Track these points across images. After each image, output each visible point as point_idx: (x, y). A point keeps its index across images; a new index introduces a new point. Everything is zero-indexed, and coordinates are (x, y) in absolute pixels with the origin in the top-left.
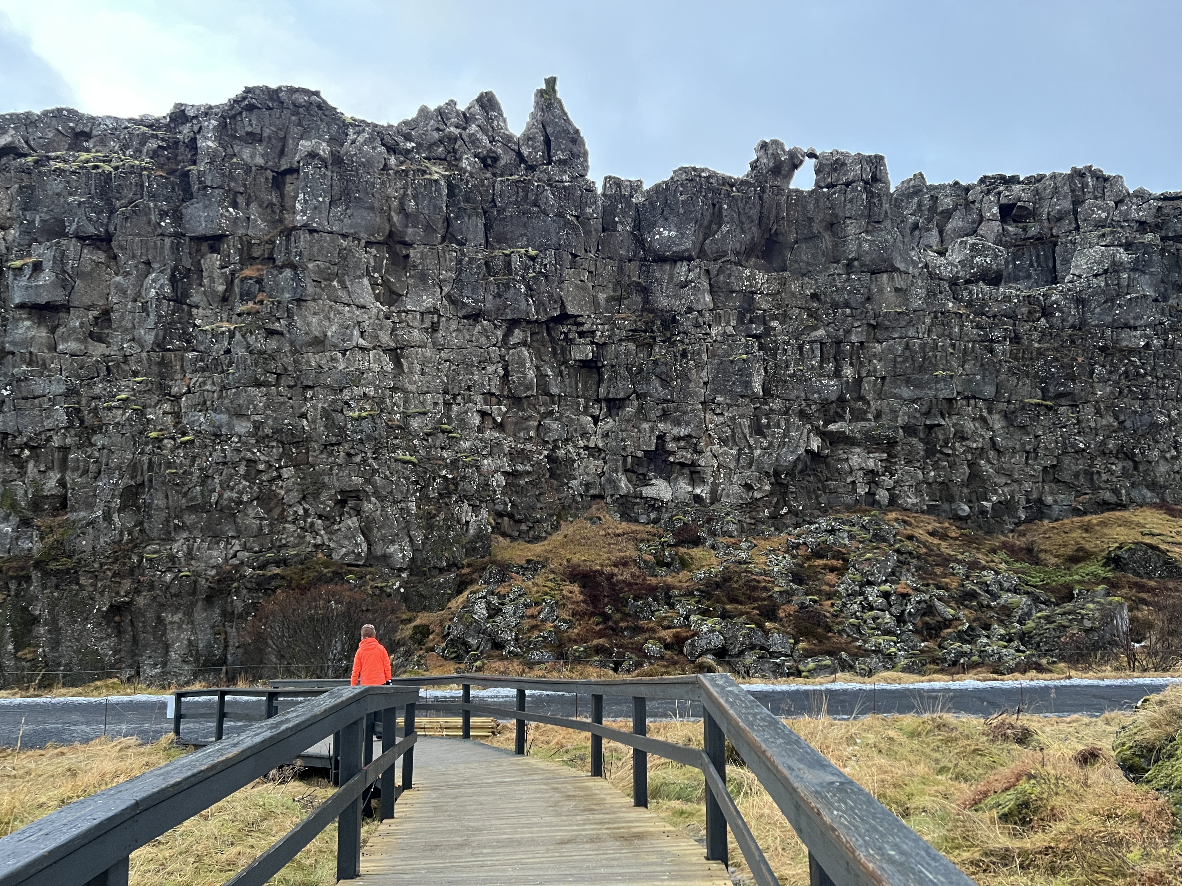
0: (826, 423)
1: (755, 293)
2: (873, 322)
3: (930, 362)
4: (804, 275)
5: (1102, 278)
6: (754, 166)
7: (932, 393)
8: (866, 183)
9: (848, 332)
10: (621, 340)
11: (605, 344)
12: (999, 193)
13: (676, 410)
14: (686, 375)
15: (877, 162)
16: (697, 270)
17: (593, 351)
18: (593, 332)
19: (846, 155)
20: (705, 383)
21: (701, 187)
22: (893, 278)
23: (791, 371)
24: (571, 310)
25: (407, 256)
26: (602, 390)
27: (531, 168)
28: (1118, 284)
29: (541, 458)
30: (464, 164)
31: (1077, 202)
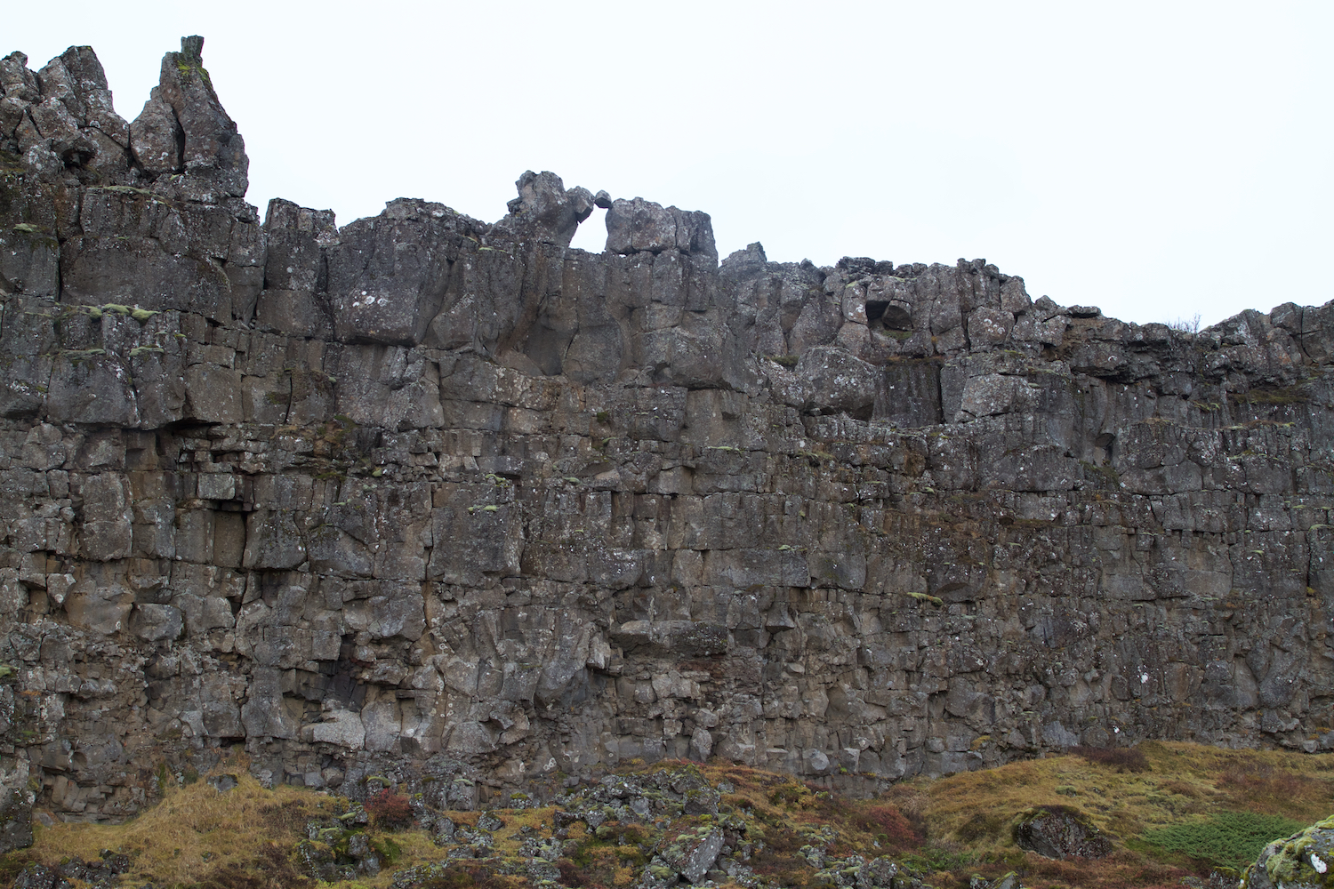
0: (620, 620)
1: (512, 406)
2: (690, 464)
3: (774, 532)
4: (588, 383)
5: (1000, 419)
6: (514, 207)
7: (775, 578)
8: (683, 252)
9: (653, 477)
10: (286, 469)
11: (258, 473)
12: (866, 285)
13: (378, 592)
14: (396, 532)
15: (700, 222)
16: (420, 363)
17: (237, 487)
18: (240, 453)
19: (655, 207)
20: (428, 549)
21: (431, 233)
22: (721, 398)
23: (566, 534)
24: (203, 413)
26: (249, 553)
27: (148, 176)
28: (1021, 430)
29: (134, 669)
30: (31, 157)
31: (966, 309)
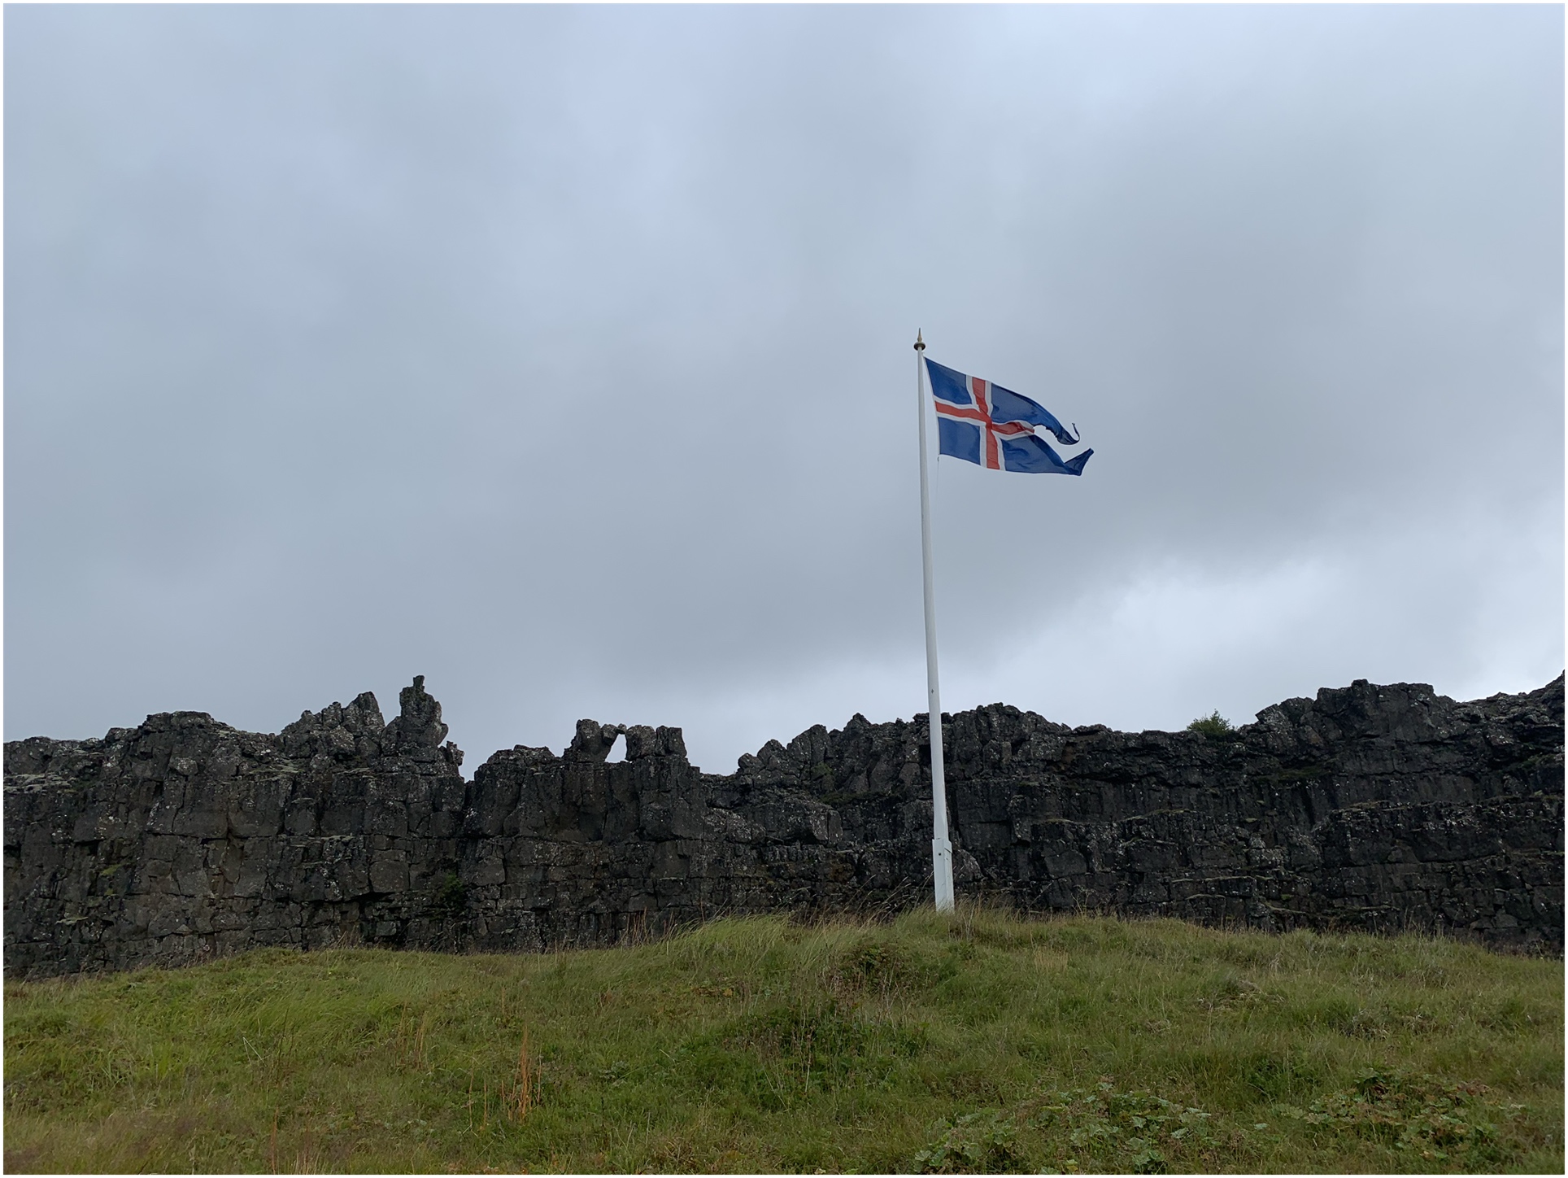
2: (651, 890)
6: (572, 743)
8: (658, 755)
9: (625, 902)
11: (408, 919)
15: (675, 734)
17: (397, 927)
18: (400, 908)
22: (676, 845)
24: (379, 888)
25: (242, 848)
